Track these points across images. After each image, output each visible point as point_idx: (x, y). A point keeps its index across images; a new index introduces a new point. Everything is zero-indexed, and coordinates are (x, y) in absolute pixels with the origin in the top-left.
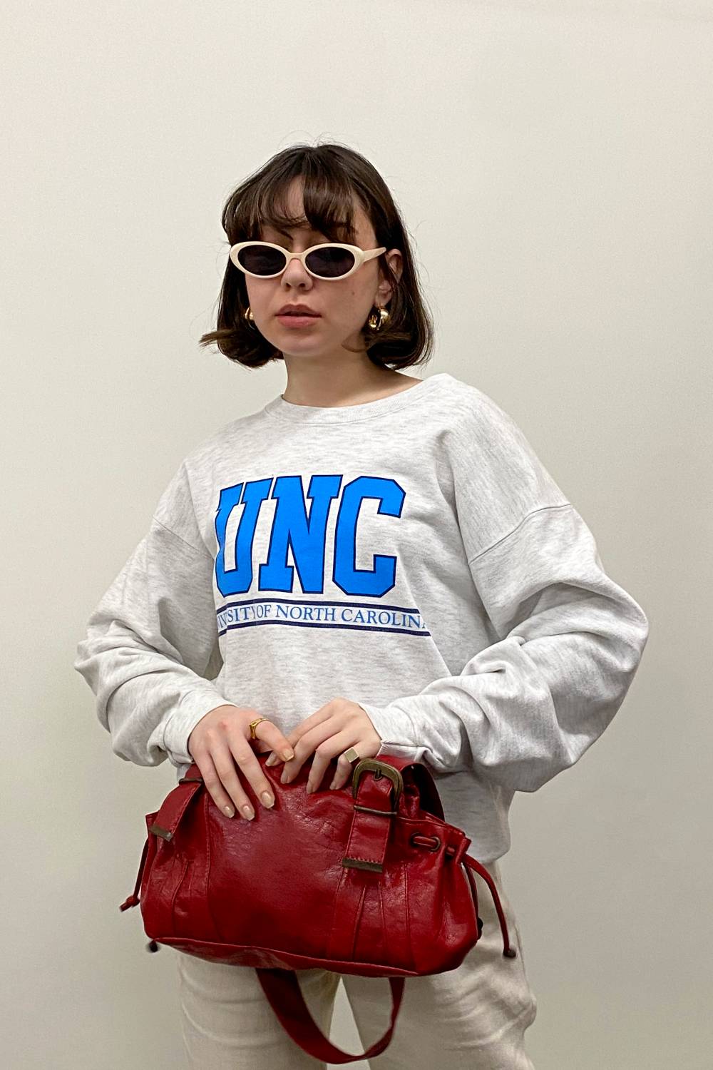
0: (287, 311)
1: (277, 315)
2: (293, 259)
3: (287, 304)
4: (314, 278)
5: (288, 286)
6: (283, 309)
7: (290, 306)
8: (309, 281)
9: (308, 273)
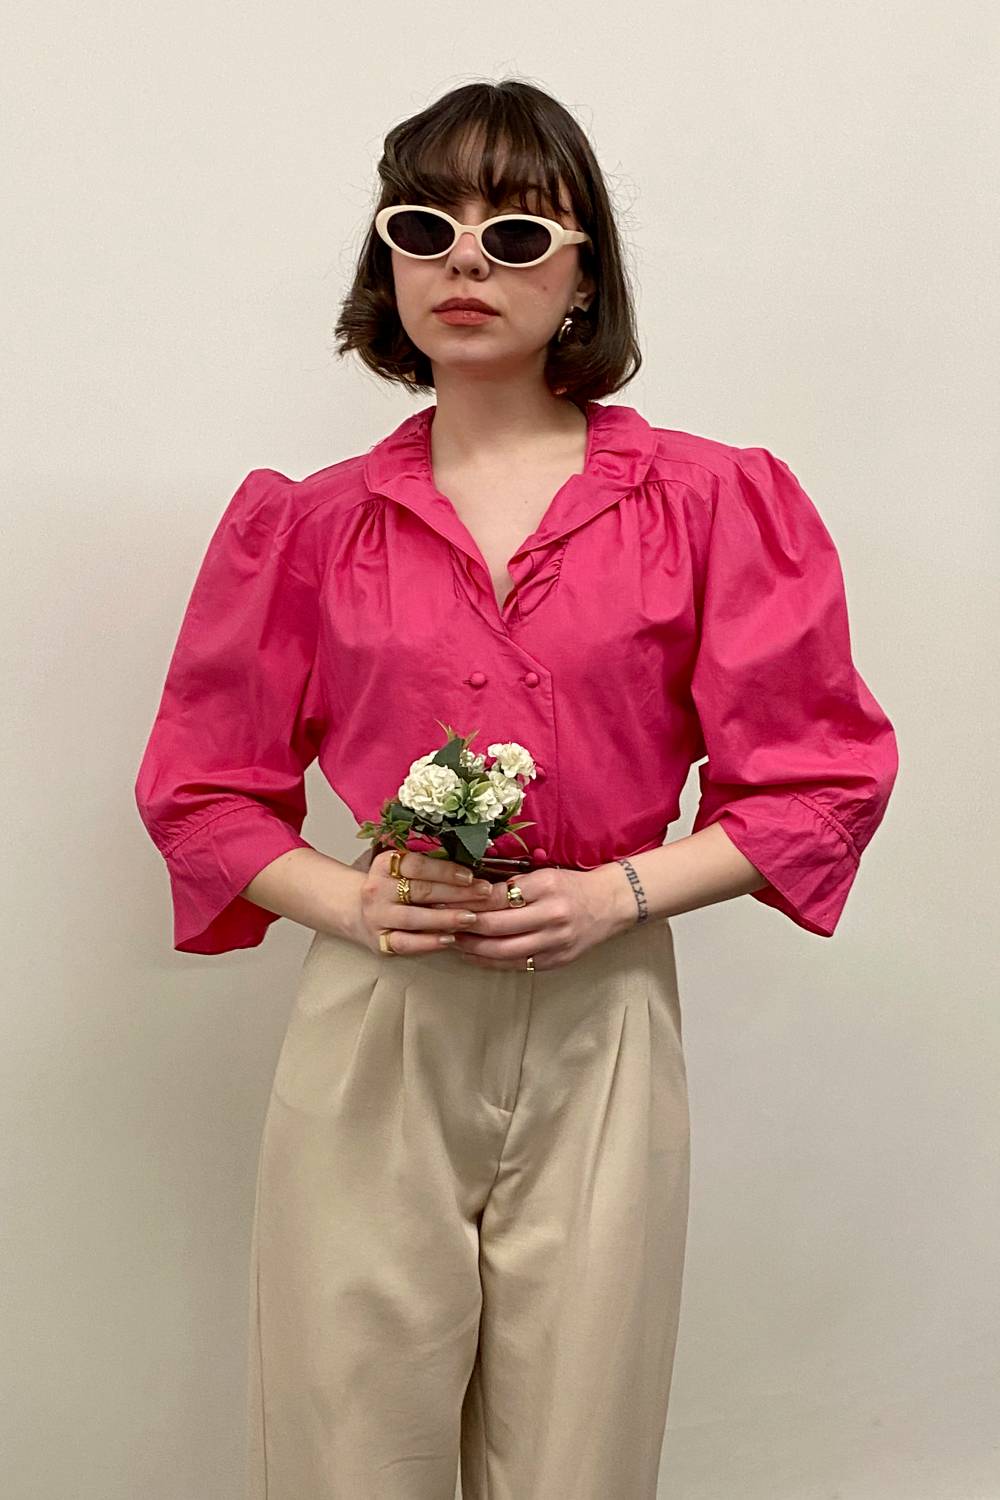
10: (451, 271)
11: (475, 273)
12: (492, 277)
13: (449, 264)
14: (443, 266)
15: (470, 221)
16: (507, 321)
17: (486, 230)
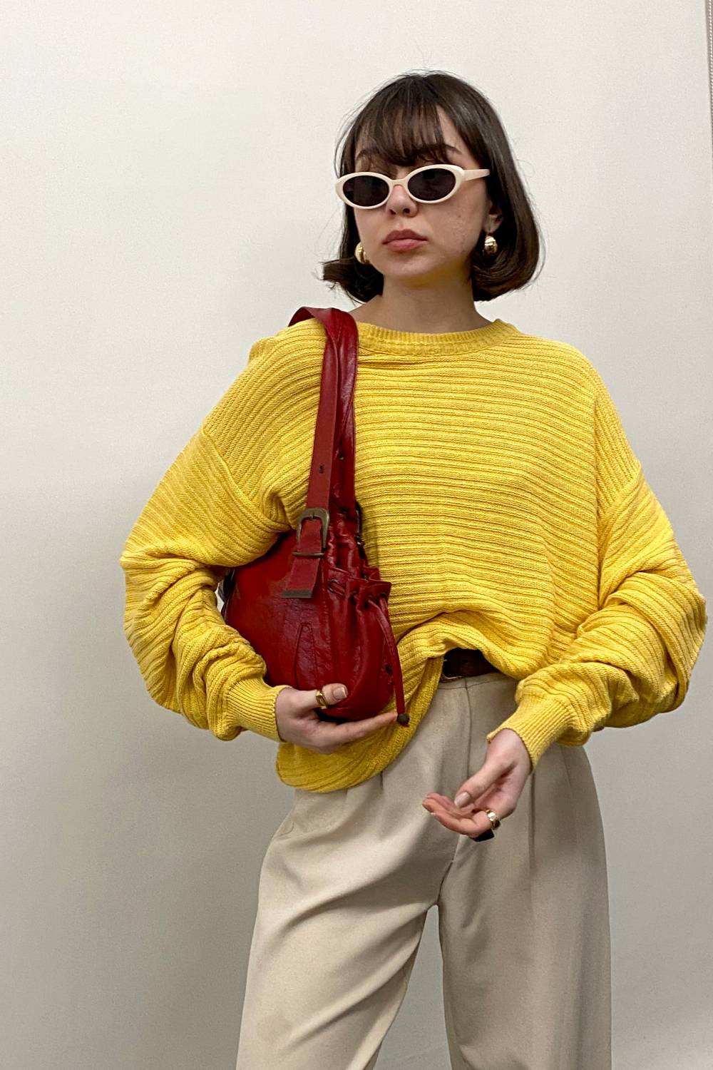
0: (394, 236)
1: (384, 243)
2: (396, 185)
3: (392, 230)
4: (418, 203)
5: (392, 213)
6: (389, 236)
7: (396, 232)
8: (413, 206)
9: (412, 199)
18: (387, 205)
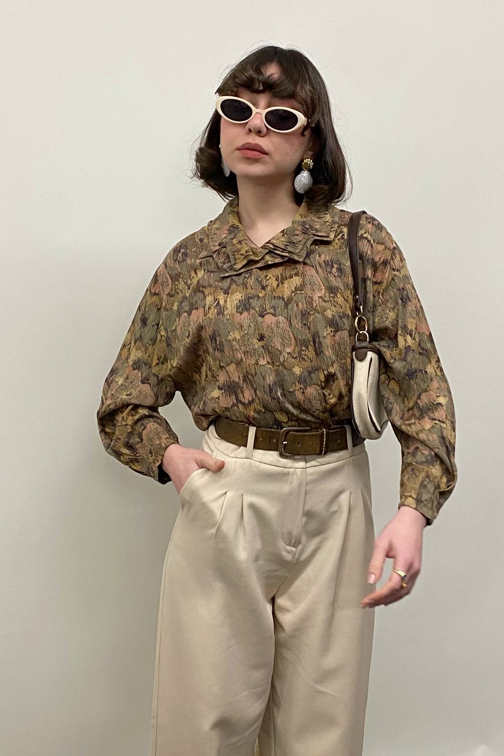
0: (247, 146)
1: (238, 149)
2: (256, 113)
3: (247, 141)
4: (267, 128)
5: (250, 130)
6: (244, 145)
7: (249, 144)
8: (265, 130)
9: (265, 125)
10: (247, 131)
11: (259, 133)
12: (267, 136)
13: (247, 127)
14: (245, 128)
15: (259, 108)
16: (271, 158)
17: (268, 112)
18: (249, 123)
